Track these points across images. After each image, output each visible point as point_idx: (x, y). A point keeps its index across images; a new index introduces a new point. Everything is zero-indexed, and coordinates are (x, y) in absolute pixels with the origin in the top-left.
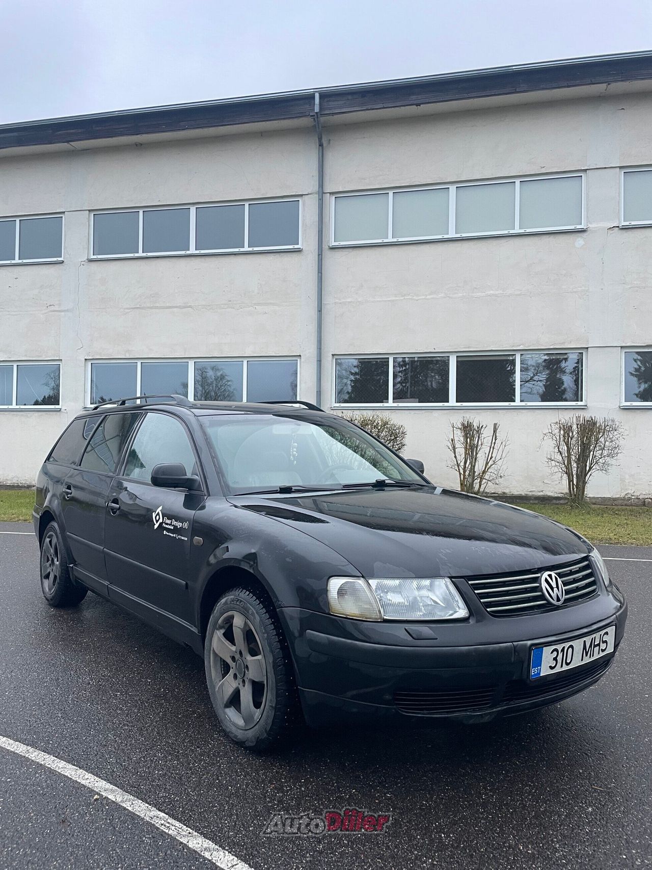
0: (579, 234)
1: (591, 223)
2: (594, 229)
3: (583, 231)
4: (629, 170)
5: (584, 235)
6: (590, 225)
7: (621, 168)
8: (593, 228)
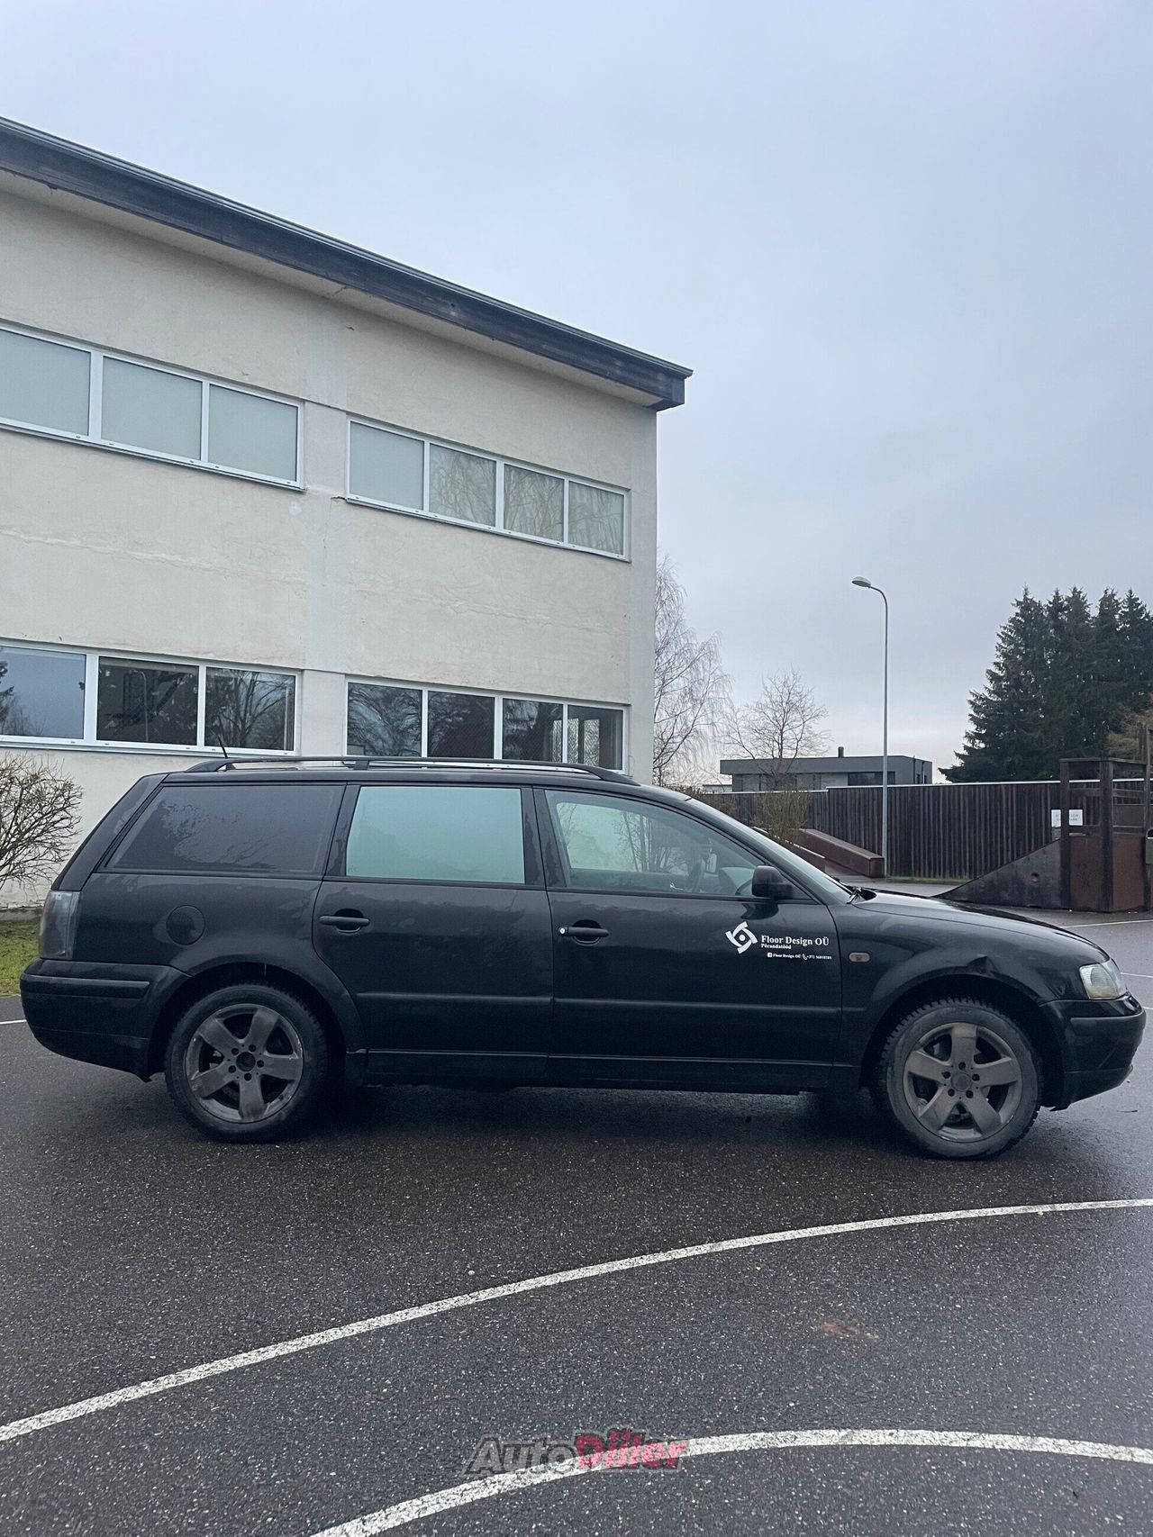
0: (293, 496)
1: (310, 483)
2: (314, 494)
3: (299, 492)
4: (360, 422)
5: (301, 498)
6: (308, 486)
7: (348, 413)
8: (313, 491)
